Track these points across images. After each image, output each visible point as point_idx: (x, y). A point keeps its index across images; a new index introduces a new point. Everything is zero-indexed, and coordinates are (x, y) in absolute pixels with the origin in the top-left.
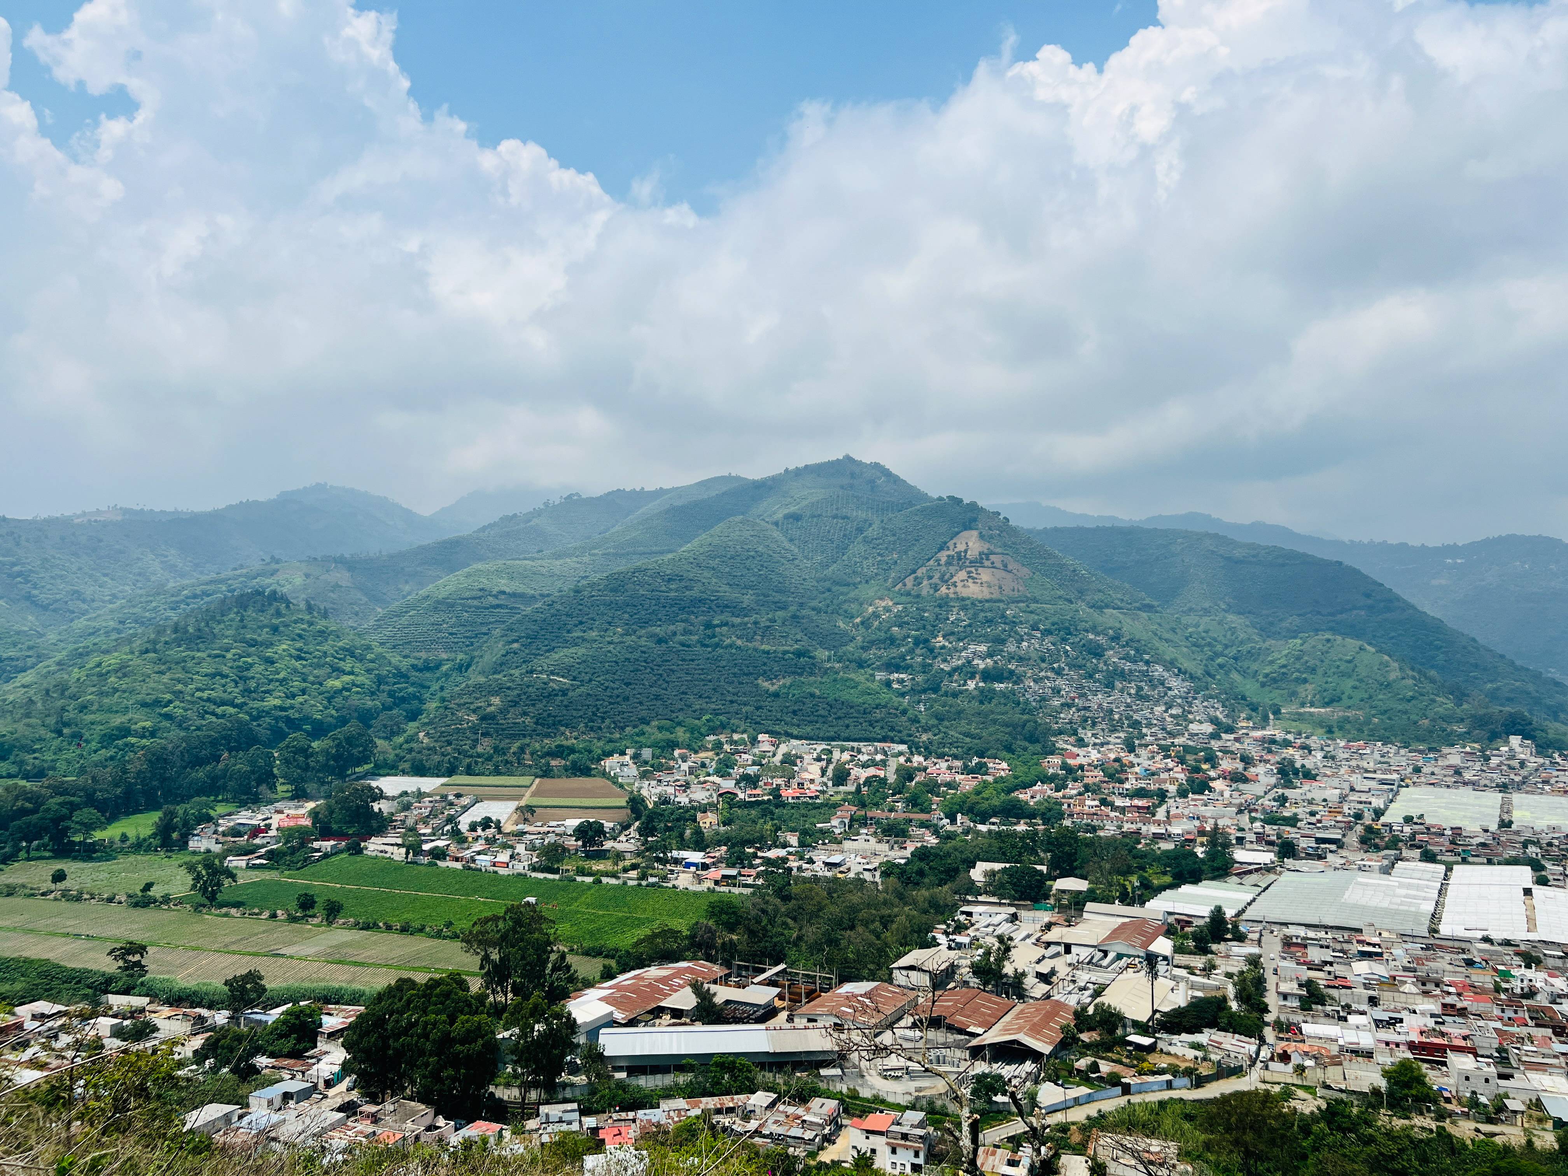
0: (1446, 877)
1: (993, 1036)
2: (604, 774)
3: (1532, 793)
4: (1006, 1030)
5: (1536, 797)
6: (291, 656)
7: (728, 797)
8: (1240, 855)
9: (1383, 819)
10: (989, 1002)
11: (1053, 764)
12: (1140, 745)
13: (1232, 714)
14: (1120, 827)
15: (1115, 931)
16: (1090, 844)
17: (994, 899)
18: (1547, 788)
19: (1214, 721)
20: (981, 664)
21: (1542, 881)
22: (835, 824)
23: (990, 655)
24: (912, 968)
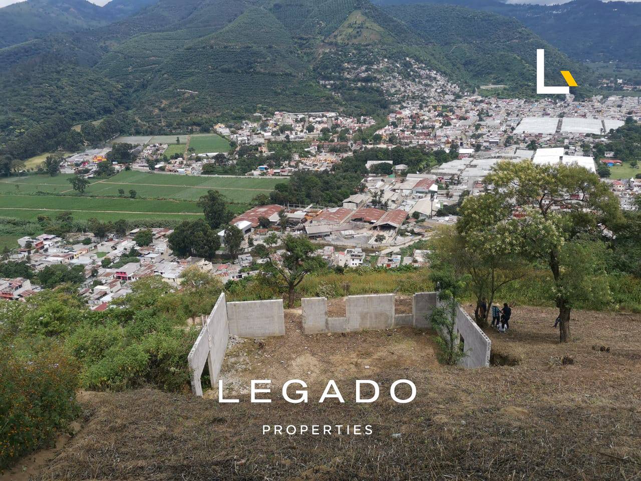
0: (534, 155)
1: (380, 223)
2: (215, 132)
3: (570, 117)
4: (384, 221)
5: (572, 119)
6: (69, 85)
7: (269, 140)
8: (461, 151)
9: (515, 132)
10: (378, 211)
11: (391, 118)
12: (425, 107)
13: (462, 89)
14: (418, 142)
15: (418, 184)
16: (407, 151)
17: (374, 175)
18: (576, 114)
19: (454, 94)
20: (363, 75)
21: (567, 153)
22: (313, 149)
23: (366, 71)
24: (350, 202)
